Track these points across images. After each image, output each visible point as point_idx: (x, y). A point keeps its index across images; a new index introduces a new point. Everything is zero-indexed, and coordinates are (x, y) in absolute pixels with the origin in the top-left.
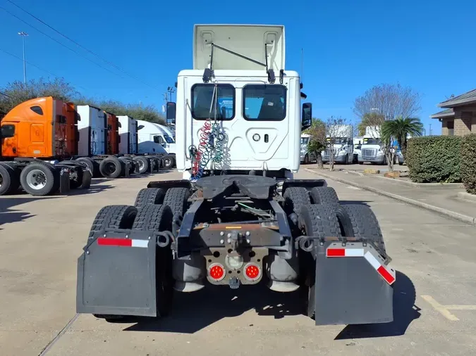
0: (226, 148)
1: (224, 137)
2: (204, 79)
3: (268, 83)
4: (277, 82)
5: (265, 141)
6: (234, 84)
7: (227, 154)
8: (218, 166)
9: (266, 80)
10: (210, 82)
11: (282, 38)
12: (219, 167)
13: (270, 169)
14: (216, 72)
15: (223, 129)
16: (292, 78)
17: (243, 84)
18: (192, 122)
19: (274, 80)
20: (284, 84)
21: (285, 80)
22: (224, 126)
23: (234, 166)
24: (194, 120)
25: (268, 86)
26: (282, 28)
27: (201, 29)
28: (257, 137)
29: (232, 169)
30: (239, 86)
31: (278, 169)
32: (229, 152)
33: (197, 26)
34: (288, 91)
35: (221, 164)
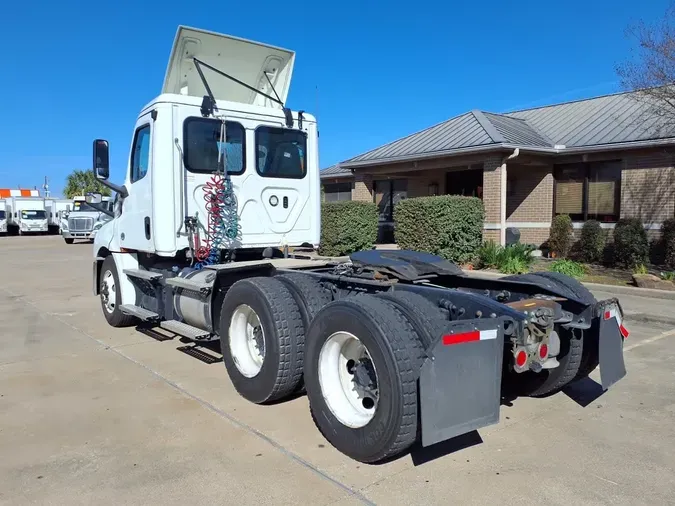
1: (232, 199)
2: (202, 112)
3: (286, 127)
4: (296, 126)
5: (284, 206)
6: (245, 123)
8: (226, 243)
9: (284, 121)
10: (211, 116)
11: (289, 69)
12: (226, 246)
14: (219, 103)
16: (311, 123)
17: (255, 125)
18: (185, 176)
19: (292, 123)
20: (304, 130)
21: (305, 125)
23: (247, 241)
24: (188, 173)
25: (286, 129)
26: (292, 54)
27: (185, 33)
28: (274, 201)
29: (244, 247)
30: (250, 126)
32: (239, 222)
33: (181, 28)
34: (308, 139)
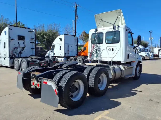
0: (100, 53)
1: (100, 49)
2: (95, 32)
4: (117, 29)
5: (112, 51)
6: (103, 32)
7: (101, 55)
9: (113, 29)
13: (114, 61)
15: (100, 47)
16: (122, 28)
17: (106, 32)
19: (115, 29)
20: (119, 30)
21: (119, 28)
22: (100, 46)
23: (103, 59)
24: (92, 44)
28: (110, 50)
31: (117, 61)
33: (95, 15)
34: (120, 33)
35: (99, 58)
